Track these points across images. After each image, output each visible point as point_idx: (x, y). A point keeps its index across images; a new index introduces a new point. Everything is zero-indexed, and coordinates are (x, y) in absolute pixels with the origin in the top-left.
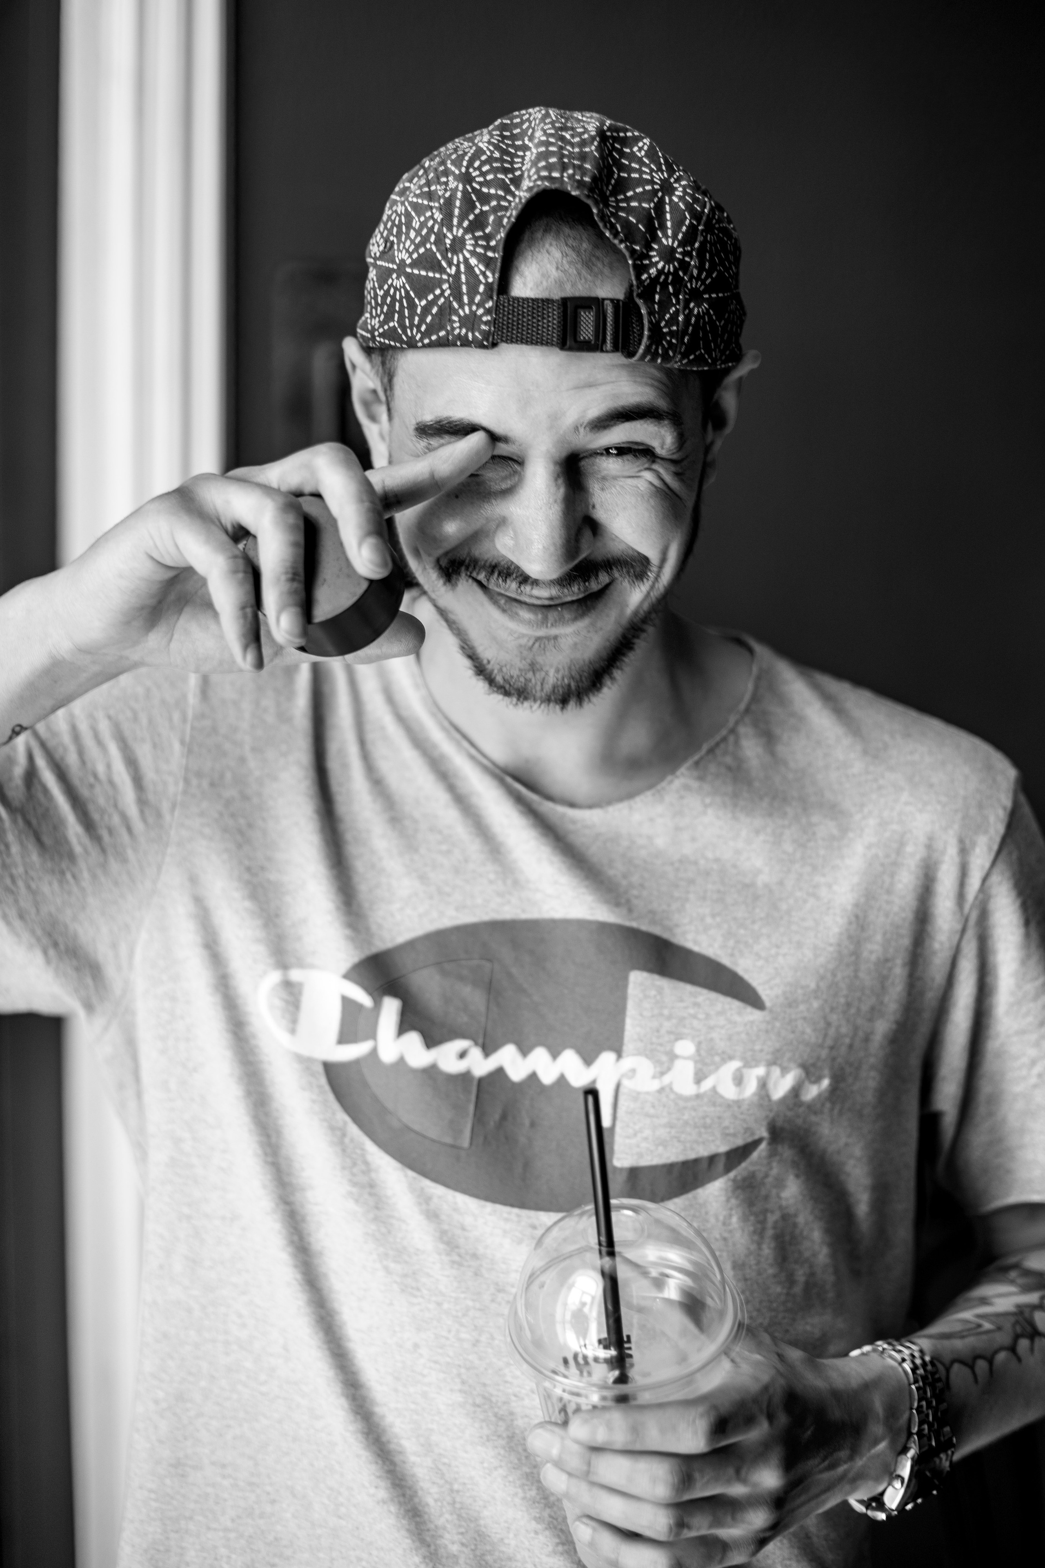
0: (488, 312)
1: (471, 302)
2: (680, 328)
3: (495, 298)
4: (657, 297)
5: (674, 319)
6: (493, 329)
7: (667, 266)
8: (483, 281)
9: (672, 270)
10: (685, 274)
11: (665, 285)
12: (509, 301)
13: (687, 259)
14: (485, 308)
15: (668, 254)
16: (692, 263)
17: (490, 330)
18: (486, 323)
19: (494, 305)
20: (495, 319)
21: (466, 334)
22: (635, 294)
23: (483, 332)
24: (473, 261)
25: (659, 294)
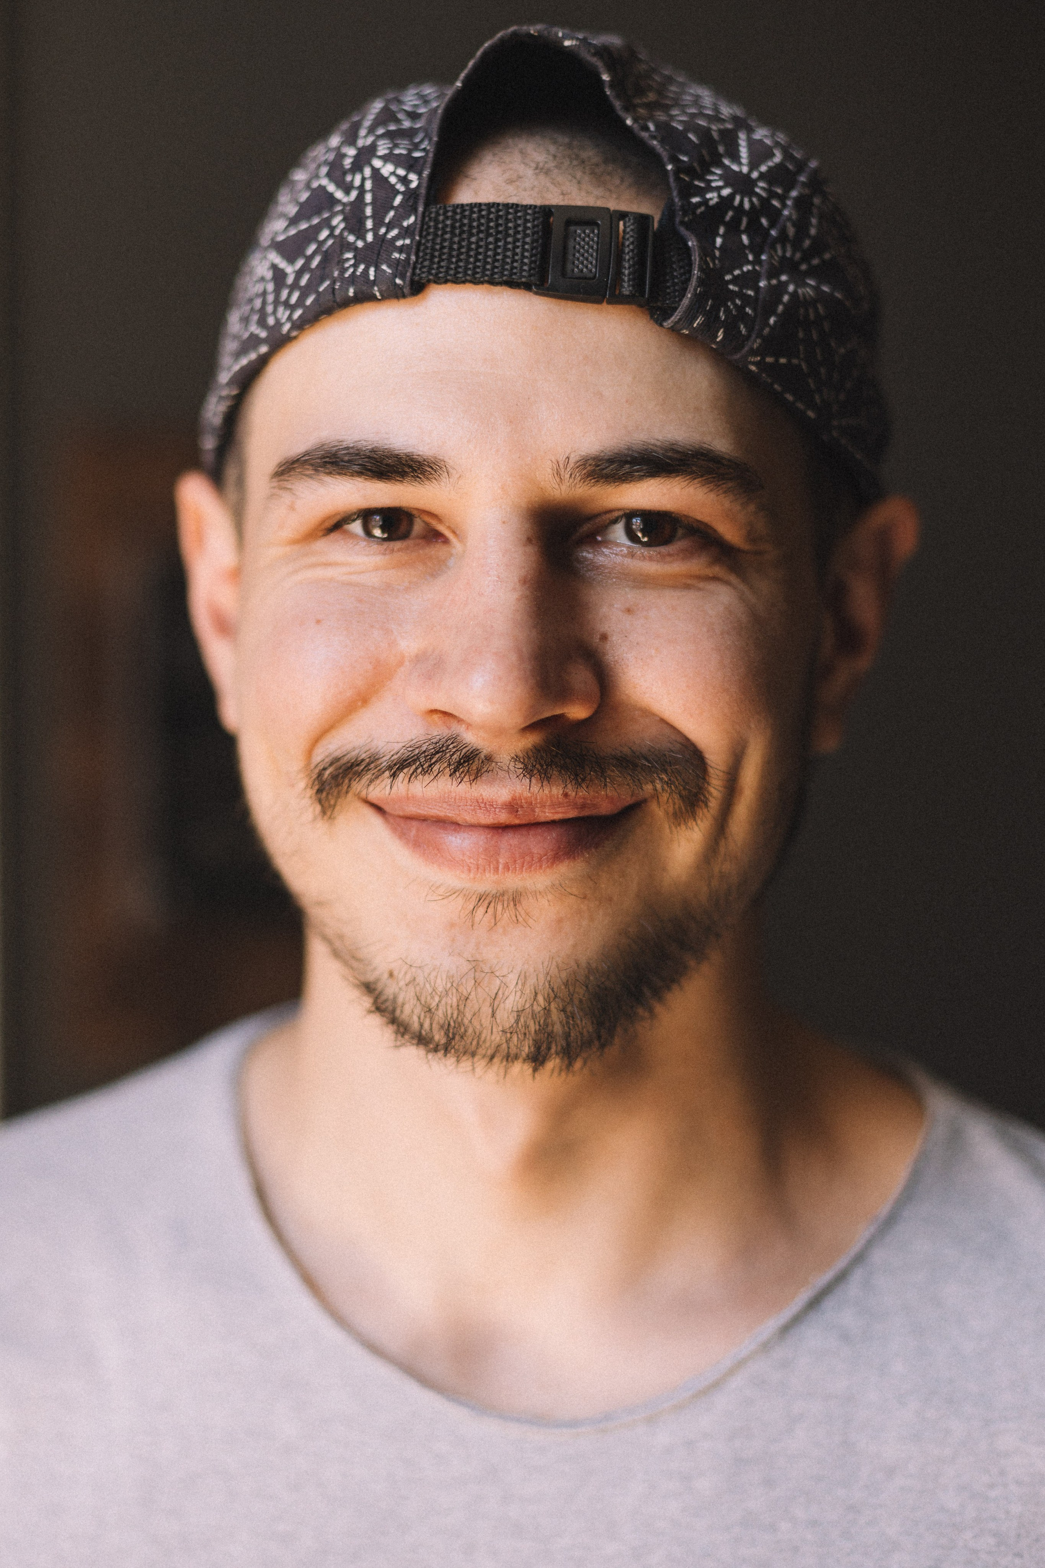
0: (407, 232)
1: (378, 221)
2: (761, 297)
3: (421, 209)
4: (719, 241)
5: (750, 280)
6: (413, 258)
7: (738, 198)
8: (400, 187)
9: (747, 206)
10: (772, 225)
11: (733, 228)
12: (446, 212)
13: (775, 203)
14: (401, 227)
15: (743, 184)
16: (786, 212)
17: (408, 259)
18: (401, 250)
19: (419, 222)
20: (419, 244)
21: (366, 272)
22: (678, 220)
23: (395, 264)
24: (387, 169)
25: (723, 236)
